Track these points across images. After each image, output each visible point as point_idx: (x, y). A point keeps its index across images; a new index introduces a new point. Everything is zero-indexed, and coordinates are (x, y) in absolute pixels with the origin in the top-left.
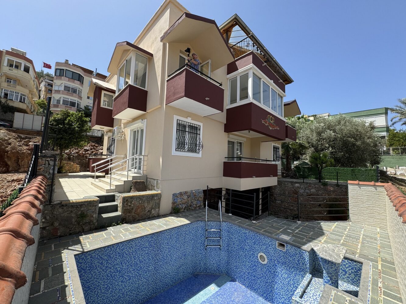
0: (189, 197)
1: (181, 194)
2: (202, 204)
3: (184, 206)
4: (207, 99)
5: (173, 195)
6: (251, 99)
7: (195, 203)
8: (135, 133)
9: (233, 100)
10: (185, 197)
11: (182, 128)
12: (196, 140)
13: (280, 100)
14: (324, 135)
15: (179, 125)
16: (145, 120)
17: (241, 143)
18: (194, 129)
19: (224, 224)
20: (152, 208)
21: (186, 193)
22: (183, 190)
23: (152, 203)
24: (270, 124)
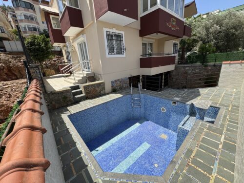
0: (120, 82)
1: (116, 81)
2: (129, 85)
3: (118, 87)
4: (125, 10)
5: (112, 82)
6: (159, 5)
7: (124, 85)
8: (80, 45)
9: (145, 9)
11: (110, 37)
14: (211, 30)
15: (108, 35)
16: (85, 35)
17: (151, 44)
18: (119, 37)
20: (101, 90)
21: (118, 80)
23: (100, 88)
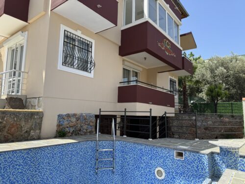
0: (78, 119)
1: (68, 116)
3: (72, 130)
4: (99, 6)
5: (59, 116)
6: (146, 17)
7: (85, 127)
8: (13, 52)
9: (128, 21)
10: (74, 120)
11: (69, 40)
12: (88, 58)
13: (176, 29)
14: (217, 72)
15: (66, 37)
16: (26, 33)
17: (136, 73)
19: (118, 143)
20: (31, 129)
21: (75, 115)
22: (71, 112)
23: (31, 123)
24: (167, 49)
